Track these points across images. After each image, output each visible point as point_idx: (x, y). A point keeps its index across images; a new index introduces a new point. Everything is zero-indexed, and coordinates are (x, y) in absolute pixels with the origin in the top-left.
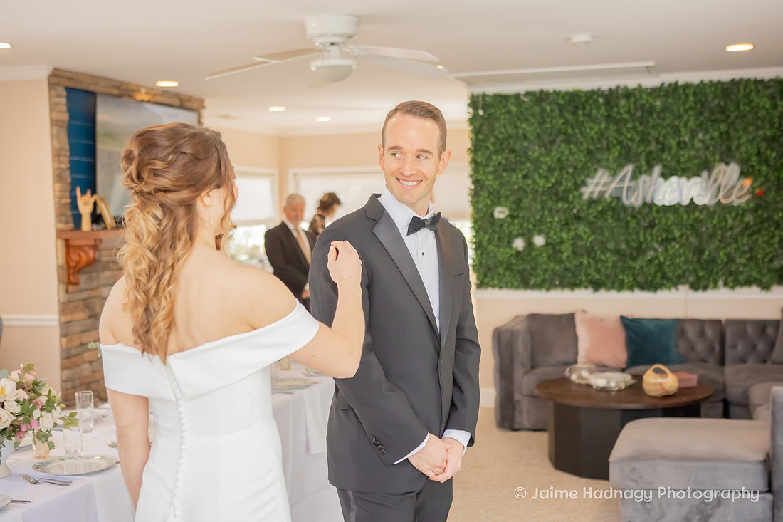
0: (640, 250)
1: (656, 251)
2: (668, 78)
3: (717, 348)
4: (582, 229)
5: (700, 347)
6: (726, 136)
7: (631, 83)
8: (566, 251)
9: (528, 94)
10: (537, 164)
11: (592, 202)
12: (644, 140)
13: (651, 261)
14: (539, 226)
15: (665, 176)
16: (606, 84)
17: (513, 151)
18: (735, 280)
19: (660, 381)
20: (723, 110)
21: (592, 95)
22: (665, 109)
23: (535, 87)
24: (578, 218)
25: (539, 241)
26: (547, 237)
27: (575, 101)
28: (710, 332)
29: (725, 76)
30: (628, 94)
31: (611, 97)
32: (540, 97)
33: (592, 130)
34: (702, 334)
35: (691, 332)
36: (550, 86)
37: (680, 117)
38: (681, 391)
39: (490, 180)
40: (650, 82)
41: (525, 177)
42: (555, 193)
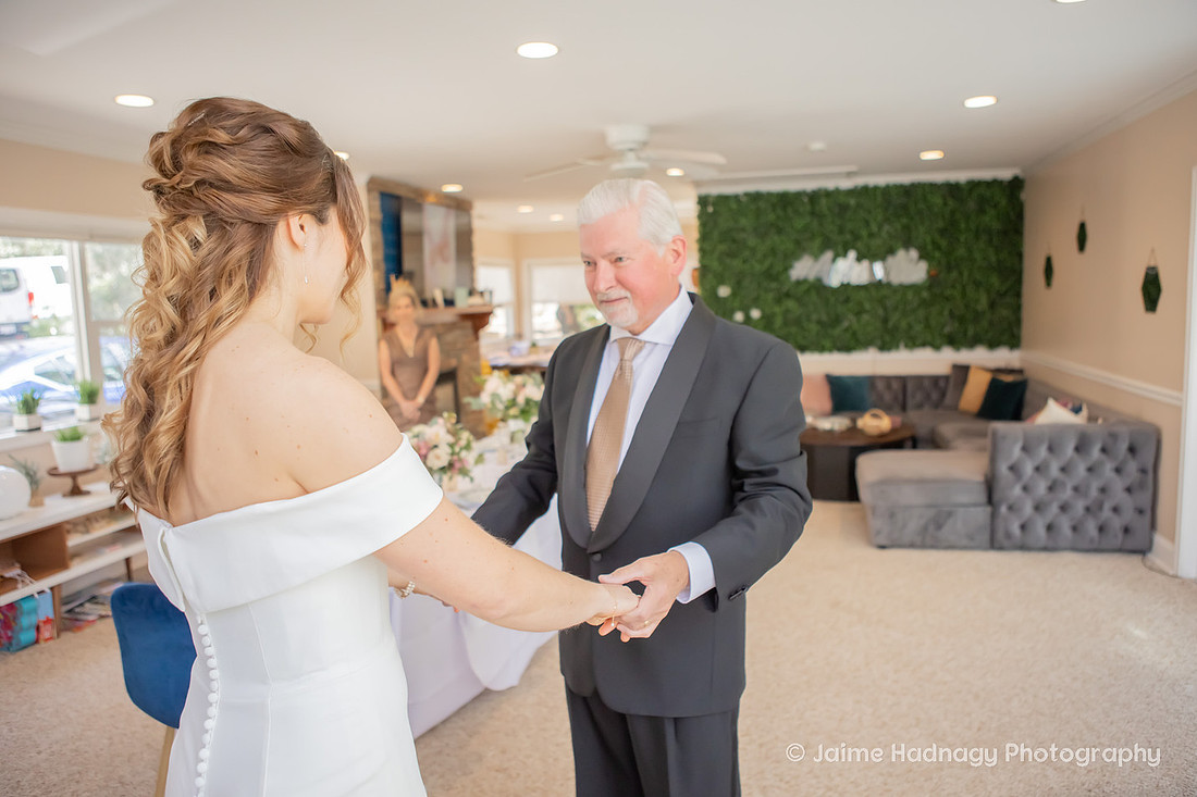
0: (837, 320)
1: (849, 321)
2: (860, 181)
3: (900, 397)
4: (791, 304)
5: (888, 397)
6: (906, 228)
7: (830, 185)
8: (778, 321)
9: (747, 194)
10: (753, 250)
11: (799, 283)
12: (841, 231)
13: (846, 330)
14: (756, 303)
15: (859, 259)
16: (810, 186)
17: (734, 241)
18: (913, 343)
19: (876, 423)
20: (905, 207)
21: (799, 195)
22: (859, 205)
23: (752, 188)
24: (788, 295)
25: (755, 314)
26: (763, 311)
27: (785, 201)
28: (895, 385)
29: (906, 179)
30: (828, 194)
31: (814, 197)
32: (756, 197)
33: (799, 223)
34: (889, 386)
35: (880, 385)
36: (765, 188)
37: (870, 212)
38: (894, 430)
39: (715, 265)
40: (846, 184)
41: (744, 262)
42: (770, 275)
